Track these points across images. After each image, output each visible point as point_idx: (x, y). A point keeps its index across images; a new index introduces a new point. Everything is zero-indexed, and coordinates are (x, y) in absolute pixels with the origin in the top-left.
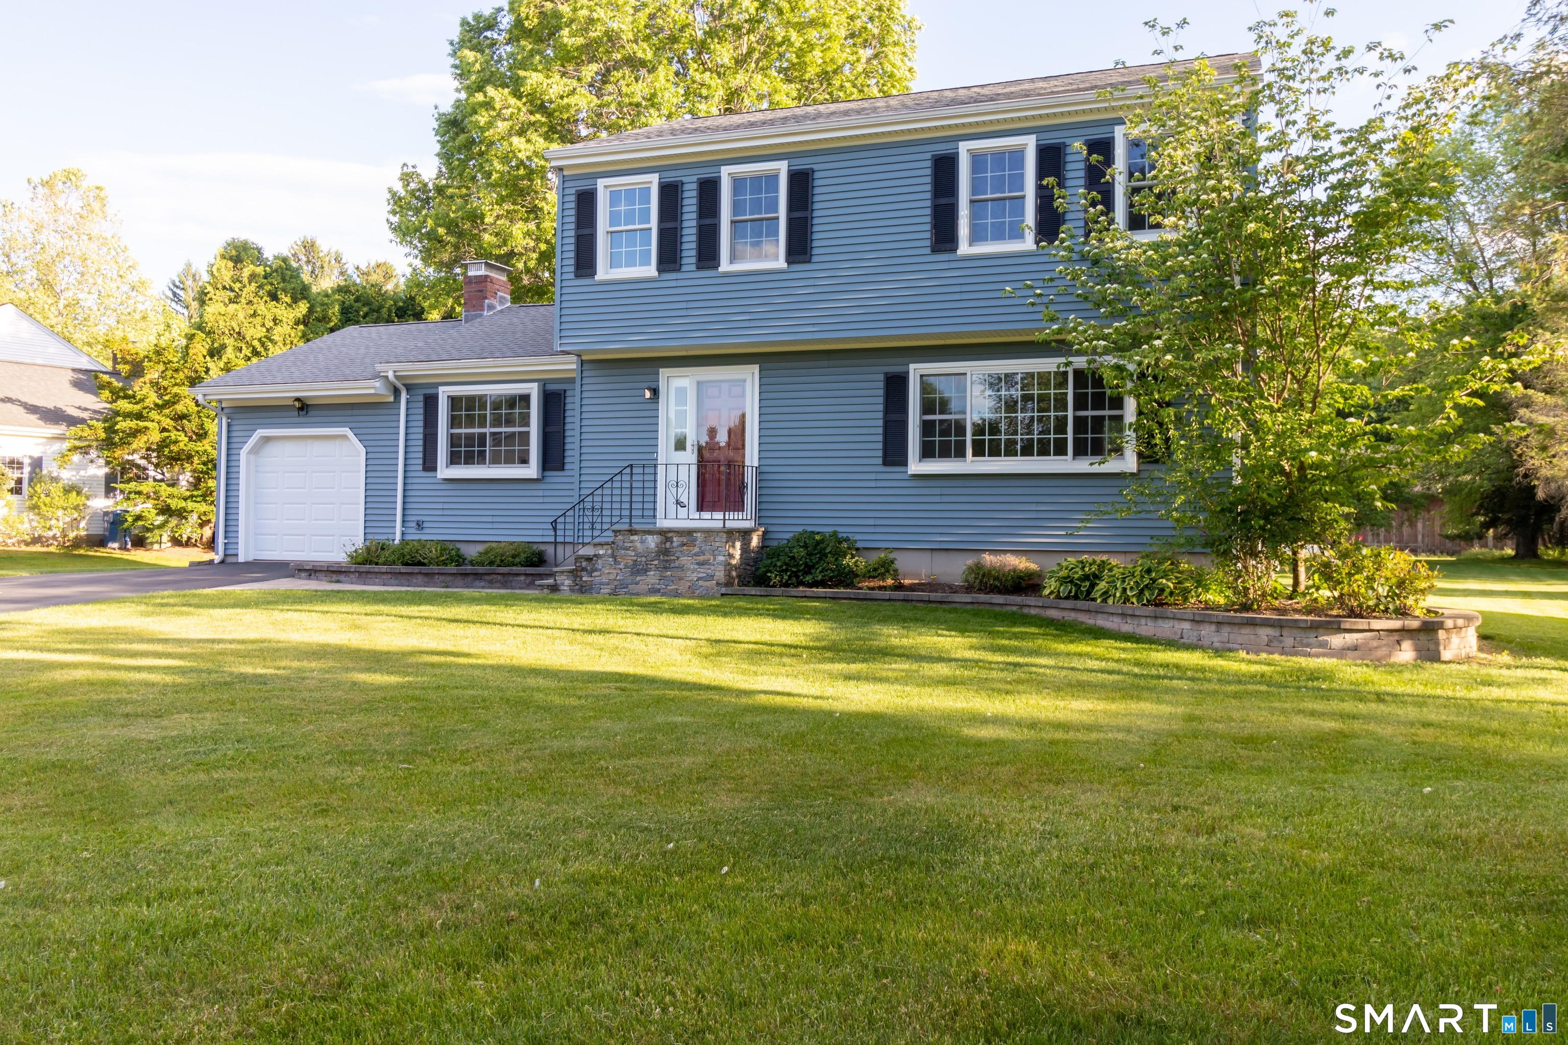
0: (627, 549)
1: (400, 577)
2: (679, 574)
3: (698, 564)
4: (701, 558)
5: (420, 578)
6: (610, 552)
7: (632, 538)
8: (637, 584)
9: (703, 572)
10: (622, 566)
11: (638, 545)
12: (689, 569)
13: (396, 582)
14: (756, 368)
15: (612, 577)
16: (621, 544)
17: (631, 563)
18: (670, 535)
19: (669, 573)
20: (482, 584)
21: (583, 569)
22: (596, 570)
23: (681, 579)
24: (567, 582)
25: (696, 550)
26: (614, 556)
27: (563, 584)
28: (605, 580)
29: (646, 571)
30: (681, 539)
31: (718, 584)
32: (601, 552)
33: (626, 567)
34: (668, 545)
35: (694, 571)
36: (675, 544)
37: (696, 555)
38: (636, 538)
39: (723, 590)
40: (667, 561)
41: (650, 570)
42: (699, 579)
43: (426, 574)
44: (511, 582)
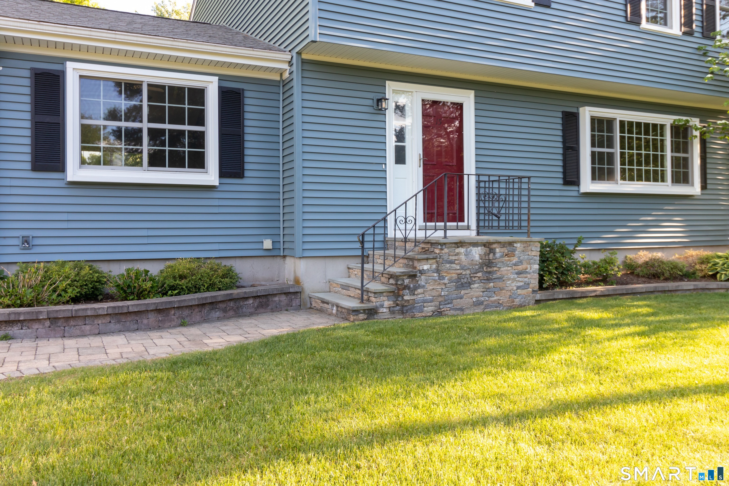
0: (452, 262)
1: (123, 319)
2: (500, 284)
3: (517, 273)
4: (520, 267)
5: (152, 318)
6: (434, 266)
7: (457, 250)
8: (461, 298)
9: (521, 281)
10: (446, 281)
11: (463, 257)
12: (509, 279)
13: (118, 326)
14: (472, 94)
15: (435, 293)
16: (446, 257)
17: (455, 276)
18: (494, 246)
19: (492, 284)
20: (218, 314)
21: (407, 287)
22: (419, 287)
23: (501, 289)
24: (387, 304)
25: (515, 260)
26: (438, 271)
27: (382, 306)
28: (428, 297)
29: (469, 284)
30: (503, 250)
31: (534, 291)
32: (426, 267)
33: (451, 281)
34: (491, 256)
35: (514, 280)
36: (498, 255)
37: (515, 265)
38: (462, 250)
39: (538, 296)
40: (490, 273)
41: (474, 282)
42: (518, 288)
43: (158, 311)
44: (242, 307)
